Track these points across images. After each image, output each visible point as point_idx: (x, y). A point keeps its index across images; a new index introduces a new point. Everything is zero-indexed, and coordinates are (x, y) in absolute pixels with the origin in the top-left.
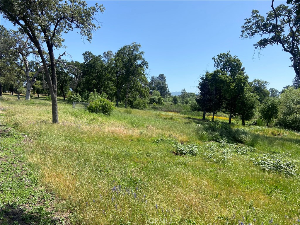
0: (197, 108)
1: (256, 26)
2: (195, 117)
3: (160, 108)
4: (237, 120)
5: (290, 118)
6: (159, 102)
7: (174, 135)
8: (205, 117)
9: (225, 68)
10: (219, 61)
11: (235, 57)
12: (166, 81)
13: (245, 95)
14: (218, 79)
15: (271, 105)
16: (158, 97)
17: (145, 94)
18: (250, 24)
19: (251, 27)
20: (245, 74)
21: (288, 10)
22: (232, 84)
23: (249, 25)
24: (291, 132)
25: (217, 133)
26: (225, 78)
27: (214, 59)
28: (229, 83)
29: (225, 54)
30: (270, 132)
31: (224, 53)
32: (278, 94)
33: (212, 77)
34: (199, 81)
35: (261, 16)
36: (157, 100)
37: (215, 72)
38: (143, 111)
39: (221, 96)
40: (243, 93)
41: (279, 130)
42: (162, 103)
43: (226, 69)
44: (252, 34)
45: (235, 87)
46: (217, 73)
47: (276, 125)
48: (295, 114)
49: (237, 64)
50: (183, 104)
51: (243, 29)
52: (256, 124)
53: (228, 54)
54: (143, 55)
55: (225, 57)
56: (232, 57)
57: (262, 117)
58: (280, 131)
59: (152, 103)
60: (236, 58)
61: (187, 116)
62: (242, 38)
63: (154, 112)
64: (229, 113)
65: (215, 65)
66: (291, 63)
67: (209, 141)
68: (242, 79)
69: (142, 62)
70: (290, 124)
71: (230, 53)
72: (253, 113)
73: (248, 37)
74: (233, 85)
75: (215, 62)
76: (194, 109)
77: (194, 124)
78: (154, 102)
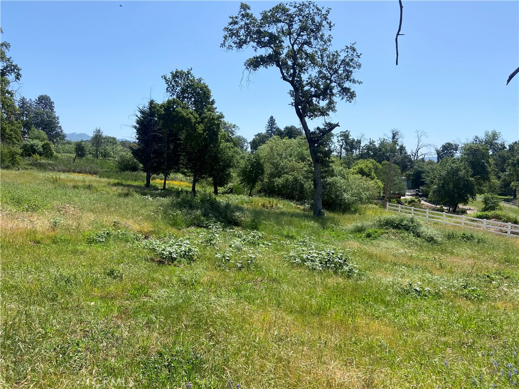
0: (129, 165)
1: (245, 32)
2: (130, 182)
3: (49, 164)
4: (203, 187)
5: (279, 181)
6: (46, 152)
7: (123, 222)
8: (150, 183)
9: (186, 97)
10: (173, 83)
11: (200, 80)
12: (55, 110)
13: (219, 146)
14: (176, 116)
15: (255, 162)
16: (43, 143)
17: (11, 135)
18: (237, 26)
19: (237, 32)
20: (217, 110)
21: (290, 14)
22: (199, 126)
23: (235, 27)
24: (286, 202)
25: (199, 212)
26: (187, 115)
27: (165, 78)
28: (195, 123)
29: (184, 73)
30: (260, 204)
31: (182, 71)
32: (246, 144)
33: (164, 110)
34: (137, 116)
35: (253, 16)
36: (41, 150)
37: (169, 102)
38: (13, 172)
39: (177, 146)
40: (217, 142)
41: (271, 199)
42: (52, 154)
43: (186, 99)
44: (240, 44)
45: (204, 131)
46: (173, 105)
47: (260, 192)
48: (285, 175)
49: (205, 93)
50: (97, 157)
51: (226, 33)
52: (231, 191)
53: (189, 73)
54: (6, 51)
55: (184, 79)
56: (196, 79)
57: (242, 180)
58: (273, 202)
59: (30, 155)
60: (202, 82)
61: (116, 181)
62: (225, 48)
63: (41, 175)
64: (192, 174)
65: (167, 89)
66: (291, 100)
67: (187, 228)
68: (214, 119)
69: (5, 64)
70: (280, 190)
71: (192, 72)
72: (229, 174)
73: (234, 48)
74: (200, 128)
75: (167, 83)
76: (125, 167)
77: (137, 196)
78: (34, 153)
